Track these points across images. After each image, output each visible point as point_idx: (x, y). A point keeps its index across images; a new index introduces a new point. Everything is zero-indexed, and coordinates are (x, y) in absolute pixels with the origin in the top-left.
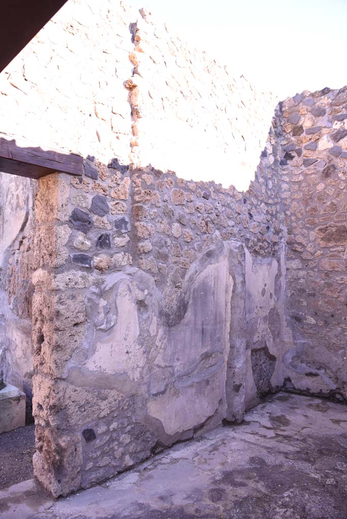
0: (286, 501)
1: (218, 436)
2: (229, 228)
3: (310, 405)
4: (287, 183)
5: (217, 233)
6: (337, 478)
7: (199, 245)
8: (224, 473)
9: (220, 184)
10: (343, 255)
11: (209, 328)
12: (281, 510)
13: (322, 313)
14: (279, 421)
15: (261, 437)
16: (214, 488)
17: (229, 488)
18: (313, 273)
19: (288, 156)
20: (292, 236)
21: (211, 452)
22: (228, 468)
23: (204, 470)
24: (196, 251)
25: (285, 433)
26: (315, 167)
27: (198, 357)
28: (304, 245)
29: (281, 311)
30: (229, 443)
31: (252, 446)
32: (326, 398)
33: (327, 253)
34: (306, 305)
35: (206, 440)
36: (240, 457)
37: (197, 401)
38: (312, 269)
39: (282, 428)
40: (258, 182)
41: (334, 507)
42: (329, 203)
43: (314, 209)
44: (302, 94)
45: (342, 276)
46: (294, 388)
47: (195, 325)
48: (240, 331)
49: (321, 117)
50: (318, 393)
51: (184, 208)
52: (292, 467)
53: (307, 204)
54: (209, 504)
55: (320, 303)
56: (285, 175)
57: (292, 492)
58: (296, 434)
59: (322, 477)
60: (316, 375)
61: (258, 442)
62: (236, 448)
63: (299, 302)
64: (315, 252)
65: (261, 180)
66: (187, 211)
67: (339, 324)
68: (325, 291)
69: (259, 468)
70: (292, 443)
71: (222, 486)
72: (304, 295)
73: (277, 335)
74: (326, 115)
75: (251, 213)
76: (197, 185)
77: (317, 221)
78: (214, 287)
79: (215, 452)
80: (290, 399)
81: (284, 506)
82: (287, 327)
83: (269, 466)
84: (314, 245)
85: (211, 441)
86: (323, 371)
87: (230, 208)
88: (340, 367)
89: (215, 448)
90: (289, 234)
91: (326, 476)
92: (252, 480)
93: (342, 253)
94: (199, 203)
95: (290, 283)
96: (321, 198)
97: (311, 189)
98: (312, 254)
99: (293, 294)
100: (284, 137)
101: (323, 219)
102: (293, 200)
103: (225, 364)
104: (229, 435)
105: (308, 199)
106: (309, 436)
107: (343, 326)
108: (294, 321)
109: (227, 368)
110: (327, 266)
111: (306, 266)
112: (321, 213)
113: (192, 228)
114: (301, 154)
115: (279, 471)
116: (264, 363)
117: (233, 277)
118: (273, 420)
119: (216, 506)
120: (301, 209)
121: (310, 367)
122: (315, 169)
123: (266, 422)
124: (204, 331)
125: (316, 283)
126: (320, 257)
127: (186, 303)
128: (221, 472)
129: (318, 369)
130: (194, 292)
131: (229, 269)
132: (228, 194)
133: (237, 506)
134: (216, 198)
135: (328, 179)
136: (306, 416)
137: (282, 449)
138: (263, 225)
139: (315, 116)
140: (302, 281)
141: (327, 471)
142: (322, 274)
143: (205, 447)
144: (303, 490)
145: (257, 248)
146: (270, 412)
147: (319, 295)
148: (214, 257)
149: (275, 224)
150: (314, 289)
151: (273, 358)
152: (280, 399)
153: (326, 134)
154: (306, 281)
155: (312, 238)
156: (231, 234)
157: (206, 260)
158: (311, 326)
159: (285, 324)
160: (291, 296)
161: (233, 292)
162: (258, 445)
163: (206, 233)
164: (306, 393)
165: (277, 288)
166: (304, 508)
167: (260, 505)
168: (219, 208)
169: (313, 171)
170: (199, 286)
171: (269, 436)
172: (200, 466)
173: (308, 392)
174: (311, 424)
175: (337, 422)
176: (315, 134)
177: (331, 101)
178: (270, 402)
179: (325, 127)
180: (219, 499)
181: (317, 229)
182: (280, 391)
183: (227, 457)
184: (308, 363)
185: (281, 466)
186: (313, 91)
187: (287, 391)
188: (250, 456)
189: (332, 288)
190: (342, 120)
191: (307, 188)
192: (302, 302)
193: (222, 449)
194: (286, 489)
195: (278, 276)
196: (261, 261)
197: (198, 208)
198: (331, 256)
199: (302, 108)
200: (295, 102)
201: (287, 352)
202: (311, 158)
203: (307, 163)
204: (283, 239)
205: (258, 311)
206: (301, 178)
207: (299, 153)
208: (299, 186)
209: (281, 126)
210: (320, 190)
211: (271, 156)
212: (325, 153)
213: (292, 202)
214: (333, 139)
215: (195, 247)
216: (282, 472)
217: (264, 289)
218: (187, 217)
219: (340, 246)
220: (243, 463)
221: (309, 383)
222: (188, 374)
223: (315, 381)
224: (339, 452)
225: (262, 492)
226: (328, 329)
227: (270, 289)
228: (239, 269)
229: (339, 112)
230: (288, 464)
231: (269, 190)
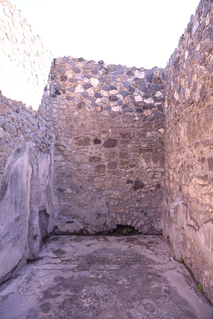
0: (85, 295)
1: (27, 271)
2: (28, 134)
3: (71, 240)
4: (56, 109)
5: (22, 136)
6: (103, 274)
7: (13, 144)
8: (43, 292)
9: (25, 104)
10: (87, 153)
11: (18, 200)
12: (85, 300)
13: (75, 186)
14: (59, 253)
15: (53, 264)
16: (42, 304)
17: (51, 301)
18: (70, 163)
19: (57, 93)
20: (58, 141)
21: (27, 282)
22: (45, 289)
23: (29, 296)
24: (11, 148)
25: (66, 258)
26: (73, 102)
27: (13, 221)
28: (65, 147)
29: (51, 187)
30: (37, 273)
31: (52, 271)
32: (78, 234)
33: (78, 152)
34: (66, 182)
35: (21, 276)
36: (48, 280)
37: (13, 251)
38: (70, 161)
39: (63, 256)
40: (42, 106)
41: (108, 288)
42: (80, 123)
43: (72, 126)
44: (68, 57)
45: (86, 165)
46: (60, 232)
47: (12, 199)
48: (36, 201)
49: (78, 74)
50: (74, 232)
51: (5, 117)
52: (79, 276)
53: (68, 122)
54: (43, 315)
55: (74, 181)
56: (55, 103)
57: (85, 289)
58: (72, 258)
59: (96, 276)
60: (72, 222)
61: (54, 268)
62: (43, 275)
63: (62, 180)
64: (72, 151)
65: (44, 105)
66: (7, 120)
67: (84, 192)
68: (77, 173)
69: (62, 282)
70: (73, 263)
71: (46, 301)
72: (65, 176)
73: (49, 201)
74: (81, 73)
75: (39, 125)
76: (13, 103)
77: (73, 133)
78: (21, 172)
79: (30, 282)
80: (59, 239)
81: (86, 297)
82: (55, 196)
83: (67, 279)
84: (71, 147)
85: (24, 276)
86: (76, 219)
87: (29, 120)
88: (85, 216)
89: (29, 279)
90: (56, 140)
91: (97, 274)
92: (62, 291)
93: (87, 152)
94: (14, 115)
95: (56, 169)
96: (76, 120)
97: (70, 114)
98: (70, 152)
99: (58, 176)
100: (55, 80)
101: (77, 132)
102: (59, 119)
103: (27, 223)
104: (34, 268)
105: (69, 120)
106: (79, 257)
107: (87, 193)
108: (59, 192)
109: (29, 225)
110: (78, 159)
111: (66, 159)
112: (76, 129)
113: (9, 132)
114: (65, 92)
115: (73, 280)
116: (44, 219)
117: (32, 166)
118: (55, 252)
119: (48, 314)
120: (64, 125)
121: (68, 218)
122: (73, 103)
123: (52, 255)
124: (16, 202)
125: (72, 169)
126: (74, 154)
127: (6, 184)
128: (41, 293)
129: (73, 218)
130: (11, 177)
131: (29, 161)
132: (29, 111)
133: (61, 309)
134: (23, 113)
135: (80, 110)
136: (72, 246)
137: (69, 268)
138: (44, 133)
139: (74, 72)
140: (64, 168)
141: (96, 272)
142: (75, 164)
143: (22, 280)
144: (90, 285)
145: (41, 147)
146: (51, 248)
147: (74, 176)
148: (21, 153)
149: (49, 133)
150: (71, 173)
151: (48, 215)
152: (53, 239)
153: (80, 84)
154: (66, 168)
155: (70, 143)
156: (29, 137)
157: (17, 155)
158: (69, 194)
159: (53, 194)
160: (57, 177)
161: (32, 175)
162: (55, 269)
163: (17, 136)
164: (67, 233)
165: (50, 172)
166: (95, 294)
167: (74, 303)
168: (23, 119)
169: (72, 104)
170: (13, 172)
171: (58, 263)
172: (26, 294)
173: (68, 233)
174: (77, 250)
175: (89, 245)
176: (74, 83)
177: (83, 66)
178: (49, 243)
179: (80, 80)
180: (49, 309)
181: (73, 137)
182: (52, 235)
183: (39, 282)
184: (67, 216)
185: (73, 277)
186: (74, 58)
187: (56, 234)
188: (53, 277)
189: (81, 172)
190: (89, 78)
191: (68, 113)
192: (64, 180)
193: (33, 278)
194: (82, 288)
195: (50, 165)
196: (43, 155)
197: (13, 118)
198: (81, 154)
199: (67, 66)
200: (63, 61)
201: (55, 211)
202: (71, 96)
203: (68, 98)
204: (53, 142)
205: (42, 187)
206: (65, 107)
207: (64, 92)
208: (64, 112)
209: (54, 73)
210: (76, 115)
211: (49, 91)
212: (79, 95)
213: (58, 120)
214: (84, 88)
215: (11, 145)
216: (75, 281)
217: (44, 173)
218: (7, 124)
219: (85, 148)
220: (51, 283)
221: (68, 227)
222: (7, 234)
223: (71, 226)
224: (97, 261)
225: (71, 295)
226: (79, 195)
227: (47, 173)
228: (35, 161)
229: (87, 73)
230: (76, 275)
231: (48, 111)
